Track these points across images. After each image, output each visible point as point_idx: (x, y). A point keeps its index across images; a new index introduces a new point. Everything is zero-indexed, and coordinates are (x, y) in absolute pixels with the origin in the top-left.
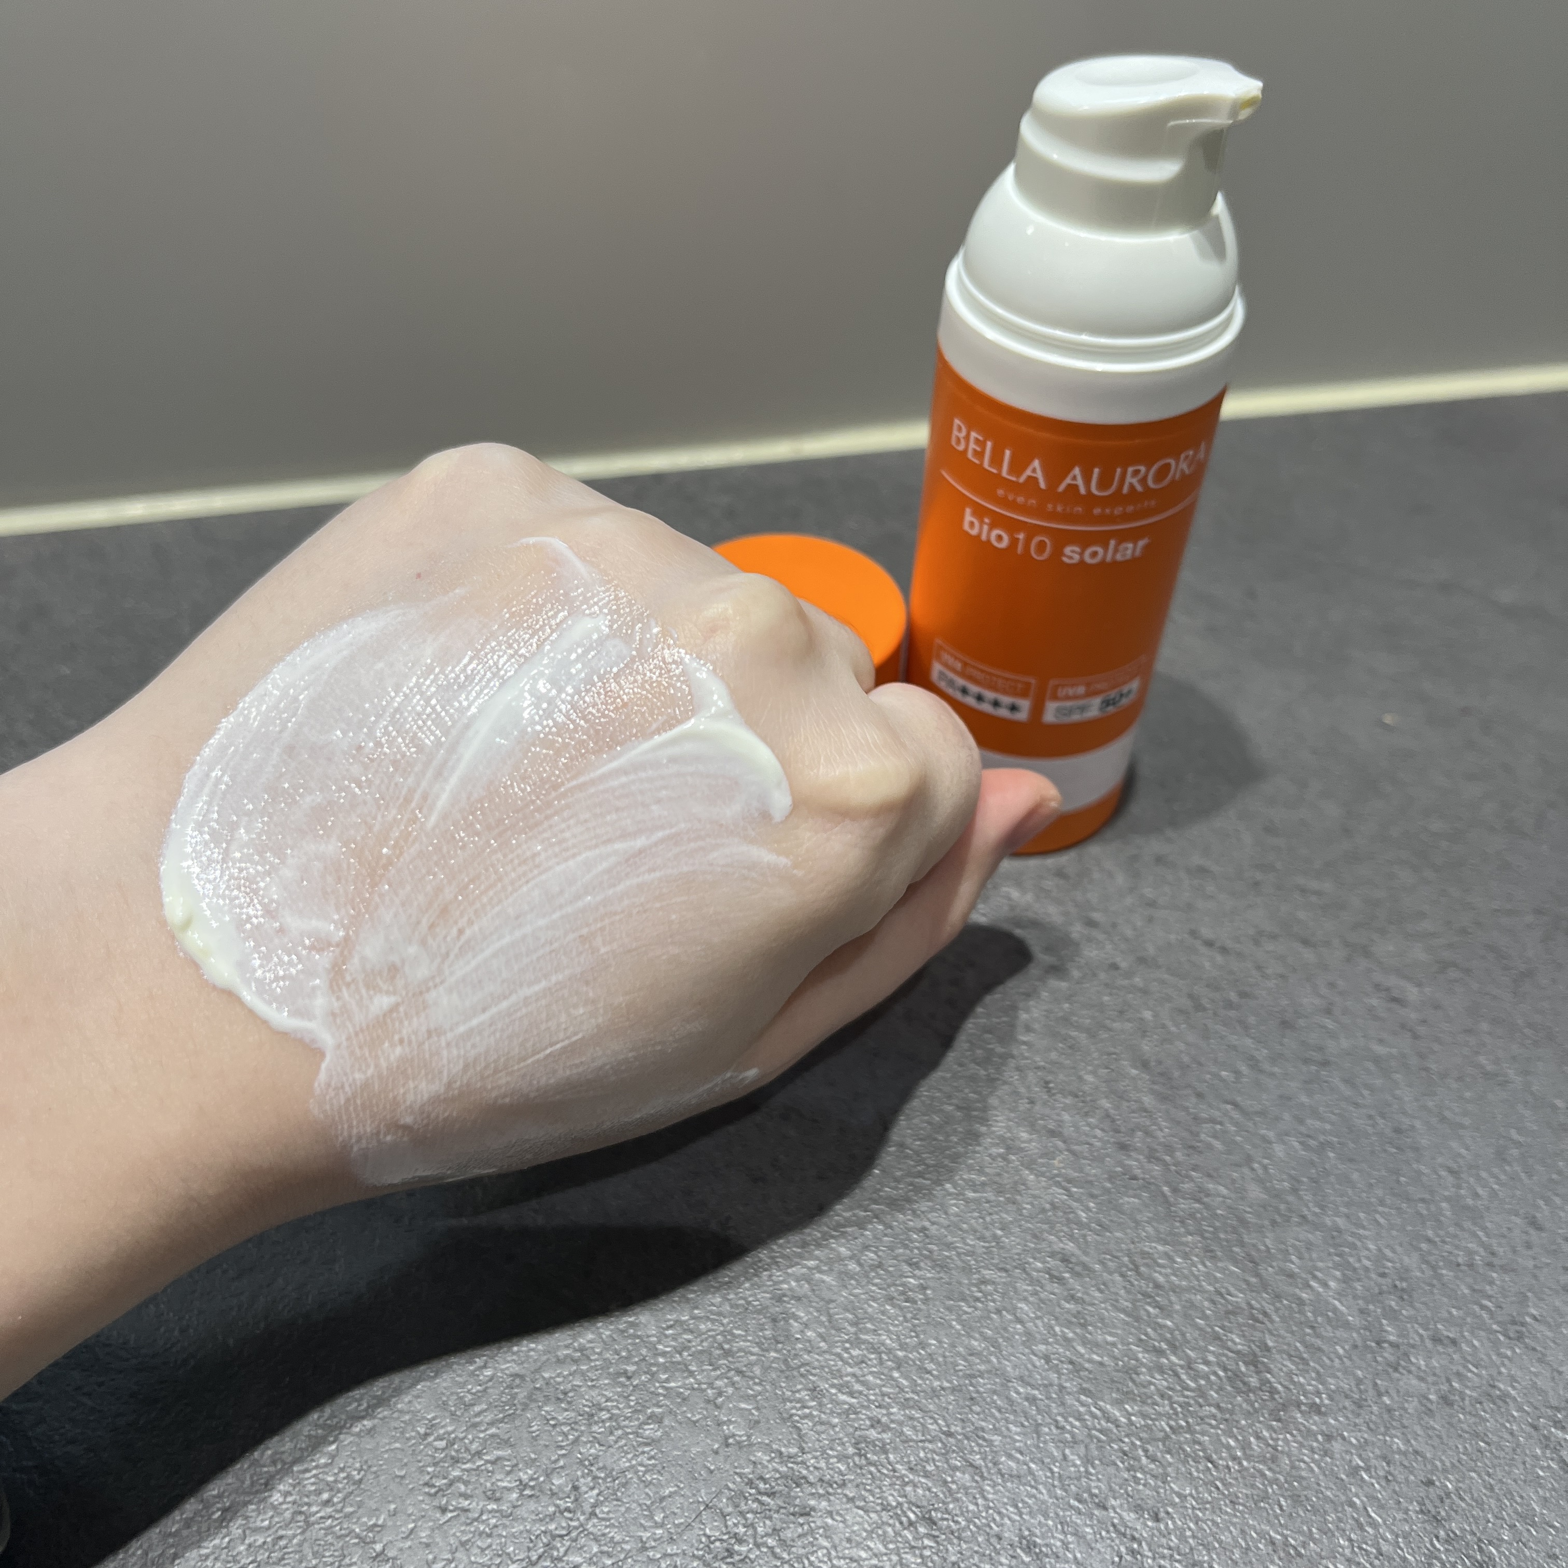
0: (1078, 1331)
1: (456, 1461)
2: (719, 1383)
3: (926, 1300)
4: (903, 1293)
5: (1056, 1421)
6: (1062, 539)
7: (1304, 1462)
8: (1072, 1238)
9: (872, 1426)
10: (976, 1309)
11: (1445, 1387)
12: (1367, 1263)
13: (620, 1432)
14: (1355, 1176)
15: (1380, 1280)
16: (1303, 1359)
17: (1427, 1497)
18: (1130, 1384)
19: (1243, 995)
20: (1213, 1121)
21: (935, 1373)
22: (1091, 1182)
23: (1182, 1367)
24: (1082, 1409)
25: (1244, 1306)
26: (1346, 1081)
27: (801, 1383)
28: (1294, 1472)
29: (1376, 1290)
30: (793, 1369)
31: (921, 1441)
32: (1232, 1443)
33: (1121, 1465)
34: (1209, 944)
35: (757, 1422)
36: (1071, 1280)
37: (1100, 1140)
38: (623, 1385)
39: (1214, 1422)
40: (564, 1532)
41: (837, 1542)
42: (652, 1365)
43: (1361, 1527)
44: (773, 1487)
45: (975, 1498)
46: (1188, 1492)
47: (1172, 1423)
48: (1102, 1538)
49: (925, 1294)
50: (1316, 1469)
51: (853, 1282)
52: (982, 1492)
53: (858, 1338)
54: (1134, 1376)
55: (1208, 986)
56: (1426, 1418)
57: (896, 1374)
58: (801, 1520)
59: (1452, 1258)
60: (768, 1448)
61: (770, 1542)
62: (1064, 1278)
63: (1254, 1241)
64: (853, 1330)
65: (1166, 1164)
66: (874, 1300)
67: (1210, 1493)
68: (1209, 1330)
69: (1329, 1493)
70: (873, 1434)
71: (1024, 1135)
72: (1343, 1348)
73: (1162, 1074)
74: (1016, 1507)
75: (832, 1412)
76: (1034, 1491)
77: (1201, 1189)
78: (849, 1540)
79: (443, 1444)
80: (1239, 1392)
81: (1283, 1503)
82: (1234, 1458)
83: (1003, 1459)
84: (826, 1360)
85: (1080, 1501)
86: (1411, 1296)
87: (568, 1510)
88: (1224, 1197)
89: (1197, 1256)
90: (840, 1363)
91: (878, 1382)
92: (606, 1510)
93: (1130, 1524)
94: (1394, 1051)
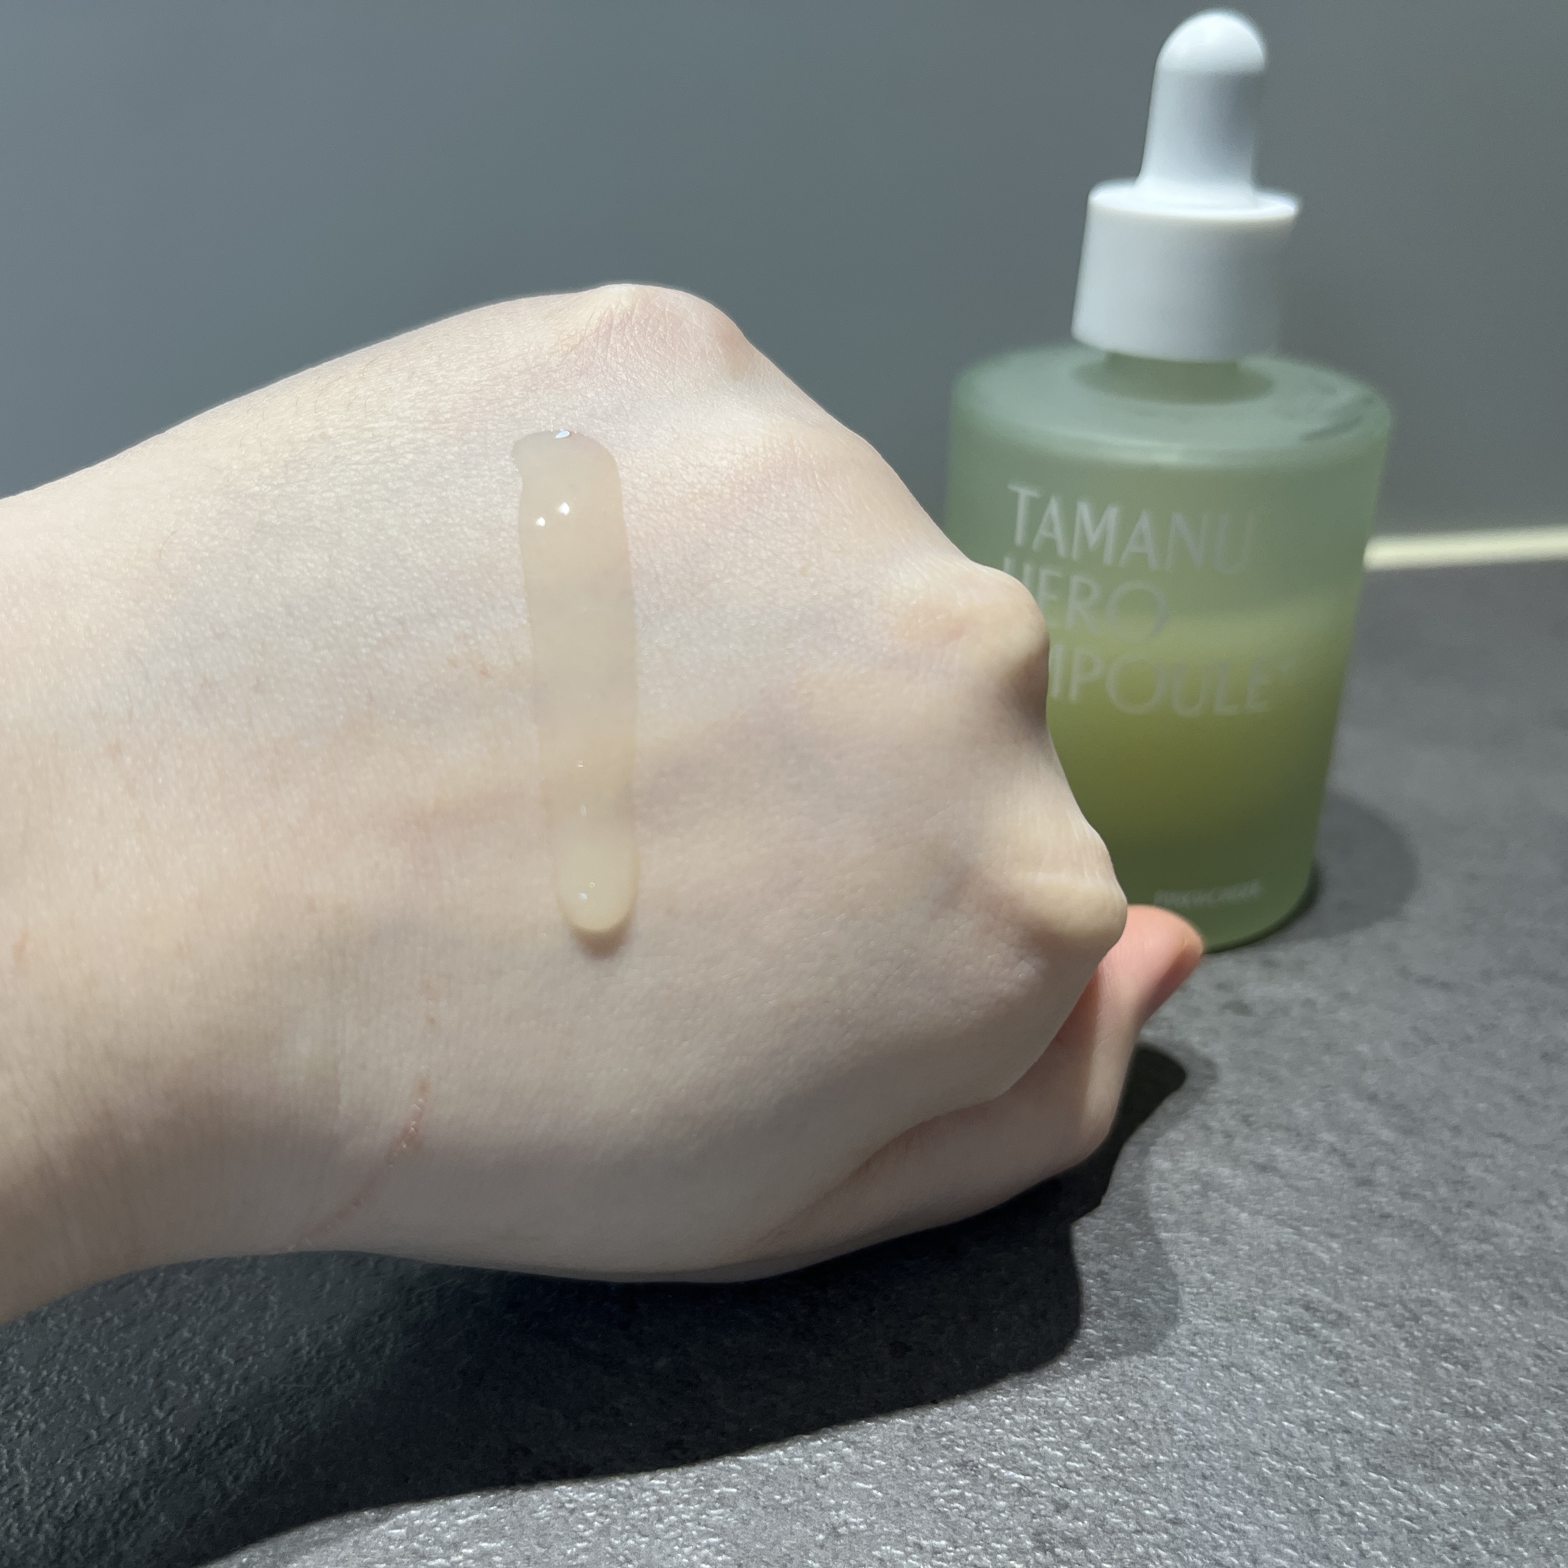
5: (1339, 1506)
9: (1058, 1511)
10: (1192, 1365)
24: (1375, 1490)
27: (943, 1457)
54: (1445, 1448)
57: (1085, 1445)
62: (1313, 1329)
91: (1059, 1454)
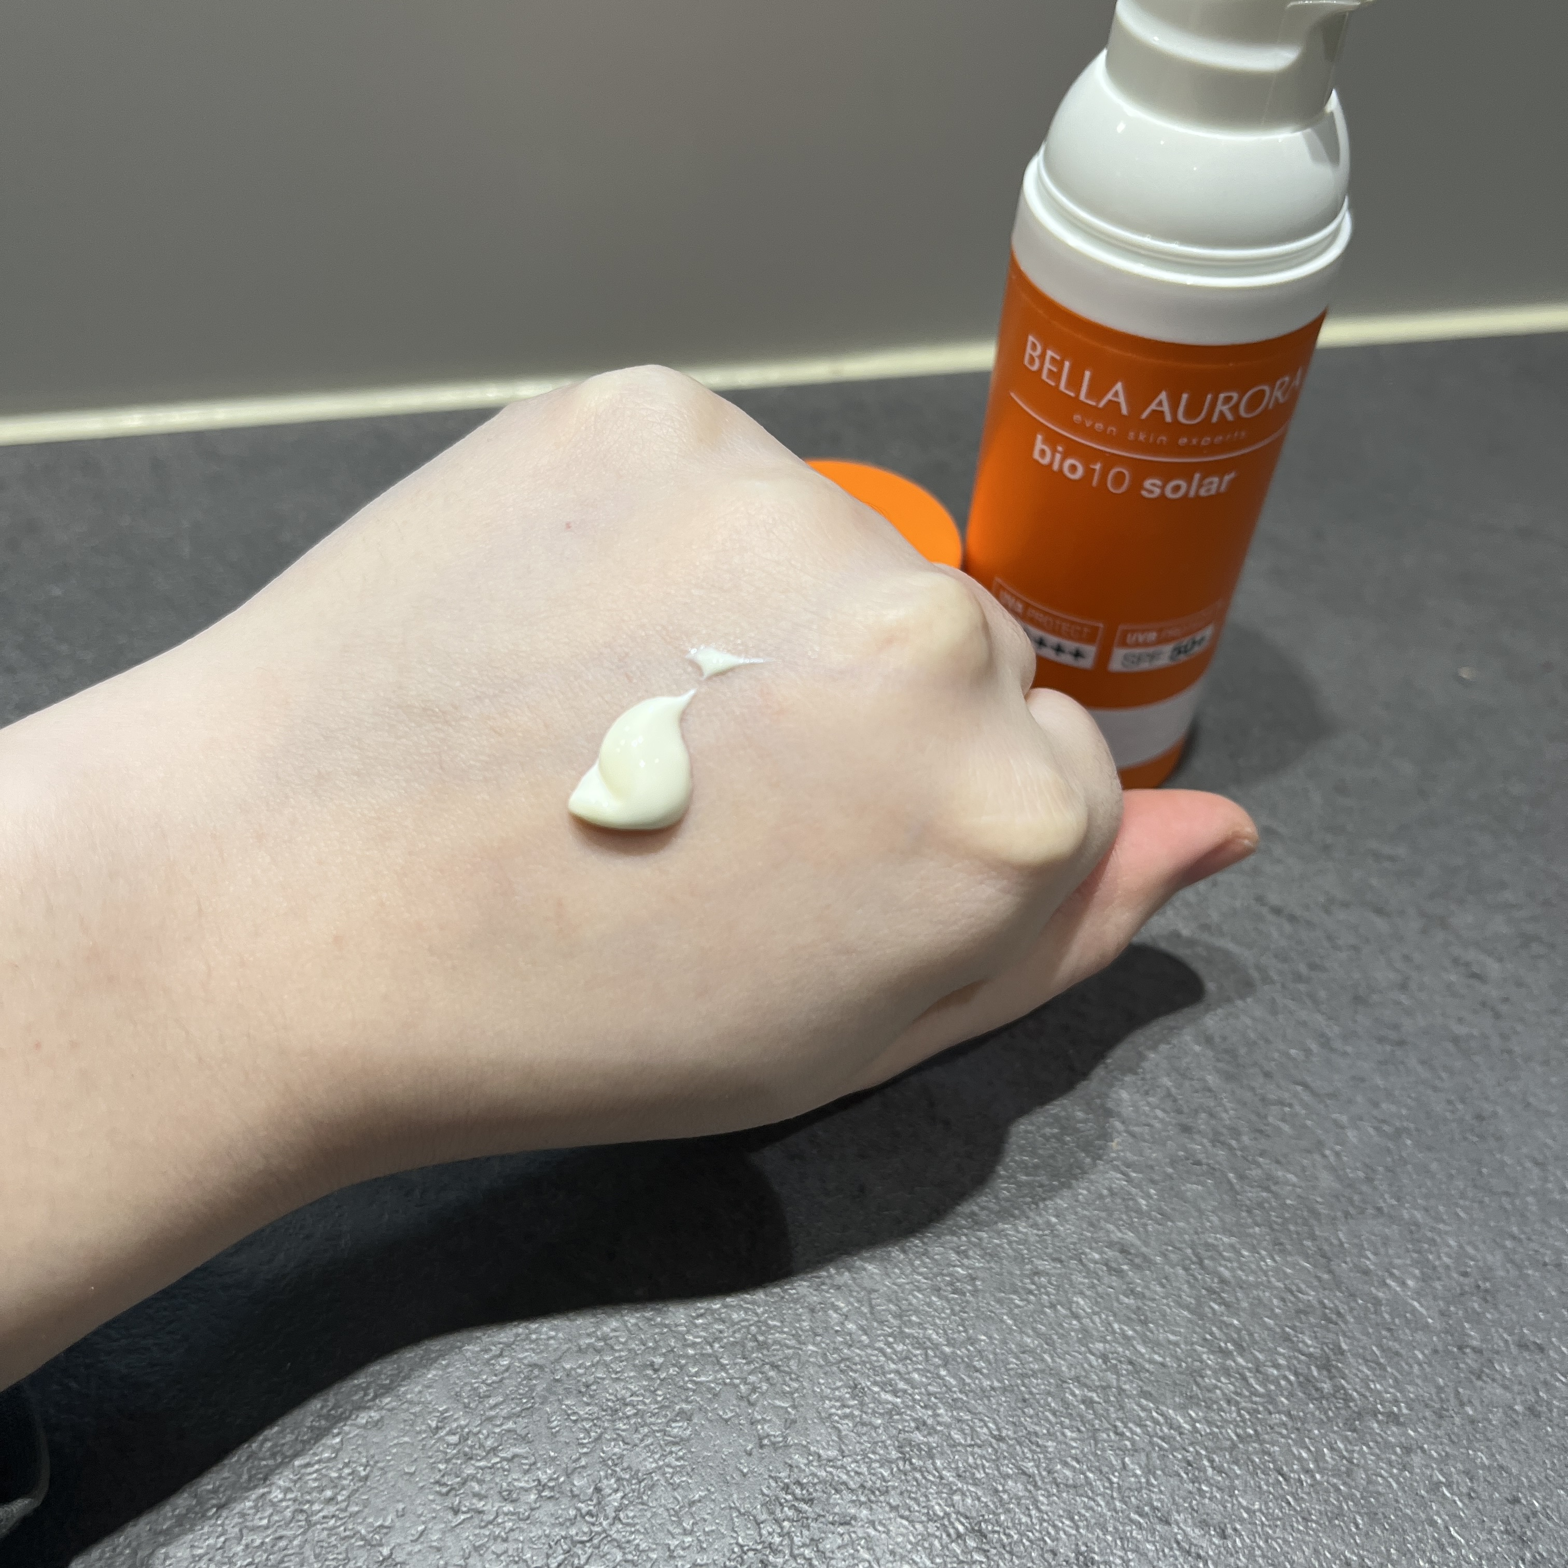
0: (1138, 1328)
1: (469, 1458)
2: (752, 1378)
3: (975, 1292)
4: (951, 1284)
6: (1142, 471)
7: (1381, 1476)
8: (1131, 1227)
11: (1531, 1398)
12: (1446, 1259)
13: (646, 1430)
14: (1434, 1166)
15: (1462, 1279)
16: (1379, 1364)
17: (1513, 1516)
18: (1195, 1388)
19: (1313, 967)
20: (1281, 1103)
21: (985, 1371)
22: (1152, 1167)
23: (1249, 1370)
25: (1315, 1303)
26: (1423, 1062)
28: (1371, 1488)
29: (1458, 1290)
30: (833, 1364)
31: (970, 1446)
32: (1305, 1455)
33: (1185, 1476)
34: (1277, 911)
35: (794, 1422)
36: (1130, 1273)
37: (1161, 1121)
38: (651, 1379)
39: (1284, 1432)
40: (585, 1538)
41: (879, 1554)
42: (680, 1356)
43: (1442, 1548)
44: (810, 1494)
45: (1029, 1509)
46: (1257, 1506)
47: (1239, 1431)
48: (1165, 1555)
49: (974, 1285)
50: (1395, 1485)
51: (897, 1271)
52: (1035, 1502)
53: (902, 1332)
55: (1276, 956)
56: (1512, 1431)
58: (841, 1530)
59: (1539, 1257)
60: (805, 1450)
61: (807, 1552)
63: (1326, 1234)
64: (895, 1322)
65: (1231, 1148)
66: (919, 1290)
67: (1281, 1508)
68: (1278, 1330)
69: (1408, 1512)
70: (918, 1437)
71: (1080, 1115)
72: (1423, 1353)
73: (1226, 1051)
74: (1072, 1519)
75: (874, 1412)
76: (1092, 1503)
77: (1270, 1177)
78: (892, 1553)
79: (454, 1439)
80: (1312, 1399)
81: (1360, 1521)
82: (1307, 1471)
83: (1059, 1467)
84: (868, 1356)
85: (1141, 1515)
86: (1494, 1297)
87: (590, 1513)
88: (1294, 1185)
89: (1265, 1249)
90: (882, 1359)
92: (631, 1514)
93: (1195, 1542)
94: (1475, 1032)
